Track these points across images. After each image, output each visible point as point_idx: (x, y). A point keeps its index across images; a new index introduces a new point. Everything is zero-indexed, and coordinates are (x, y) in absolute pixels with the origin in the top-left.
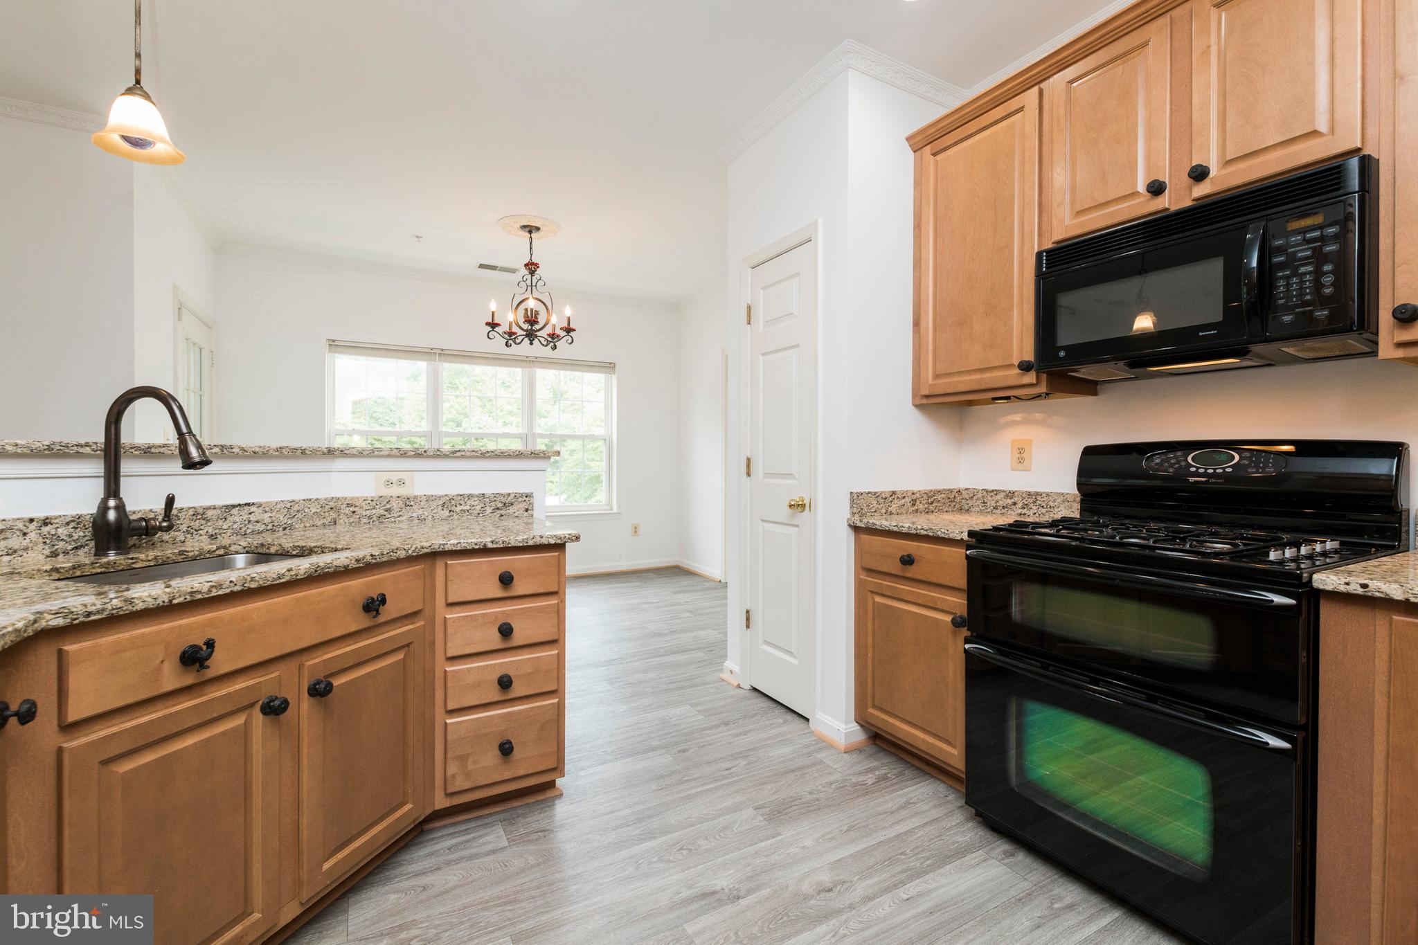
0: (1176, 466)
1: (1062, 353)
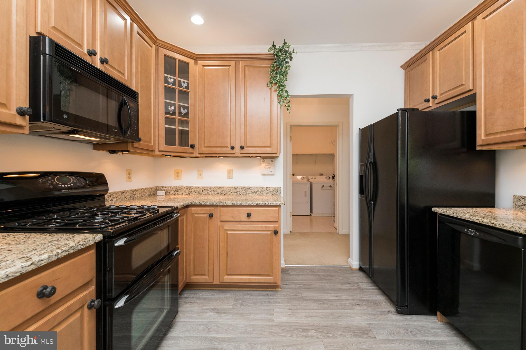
0: (52, 184)
1: (65, 116)
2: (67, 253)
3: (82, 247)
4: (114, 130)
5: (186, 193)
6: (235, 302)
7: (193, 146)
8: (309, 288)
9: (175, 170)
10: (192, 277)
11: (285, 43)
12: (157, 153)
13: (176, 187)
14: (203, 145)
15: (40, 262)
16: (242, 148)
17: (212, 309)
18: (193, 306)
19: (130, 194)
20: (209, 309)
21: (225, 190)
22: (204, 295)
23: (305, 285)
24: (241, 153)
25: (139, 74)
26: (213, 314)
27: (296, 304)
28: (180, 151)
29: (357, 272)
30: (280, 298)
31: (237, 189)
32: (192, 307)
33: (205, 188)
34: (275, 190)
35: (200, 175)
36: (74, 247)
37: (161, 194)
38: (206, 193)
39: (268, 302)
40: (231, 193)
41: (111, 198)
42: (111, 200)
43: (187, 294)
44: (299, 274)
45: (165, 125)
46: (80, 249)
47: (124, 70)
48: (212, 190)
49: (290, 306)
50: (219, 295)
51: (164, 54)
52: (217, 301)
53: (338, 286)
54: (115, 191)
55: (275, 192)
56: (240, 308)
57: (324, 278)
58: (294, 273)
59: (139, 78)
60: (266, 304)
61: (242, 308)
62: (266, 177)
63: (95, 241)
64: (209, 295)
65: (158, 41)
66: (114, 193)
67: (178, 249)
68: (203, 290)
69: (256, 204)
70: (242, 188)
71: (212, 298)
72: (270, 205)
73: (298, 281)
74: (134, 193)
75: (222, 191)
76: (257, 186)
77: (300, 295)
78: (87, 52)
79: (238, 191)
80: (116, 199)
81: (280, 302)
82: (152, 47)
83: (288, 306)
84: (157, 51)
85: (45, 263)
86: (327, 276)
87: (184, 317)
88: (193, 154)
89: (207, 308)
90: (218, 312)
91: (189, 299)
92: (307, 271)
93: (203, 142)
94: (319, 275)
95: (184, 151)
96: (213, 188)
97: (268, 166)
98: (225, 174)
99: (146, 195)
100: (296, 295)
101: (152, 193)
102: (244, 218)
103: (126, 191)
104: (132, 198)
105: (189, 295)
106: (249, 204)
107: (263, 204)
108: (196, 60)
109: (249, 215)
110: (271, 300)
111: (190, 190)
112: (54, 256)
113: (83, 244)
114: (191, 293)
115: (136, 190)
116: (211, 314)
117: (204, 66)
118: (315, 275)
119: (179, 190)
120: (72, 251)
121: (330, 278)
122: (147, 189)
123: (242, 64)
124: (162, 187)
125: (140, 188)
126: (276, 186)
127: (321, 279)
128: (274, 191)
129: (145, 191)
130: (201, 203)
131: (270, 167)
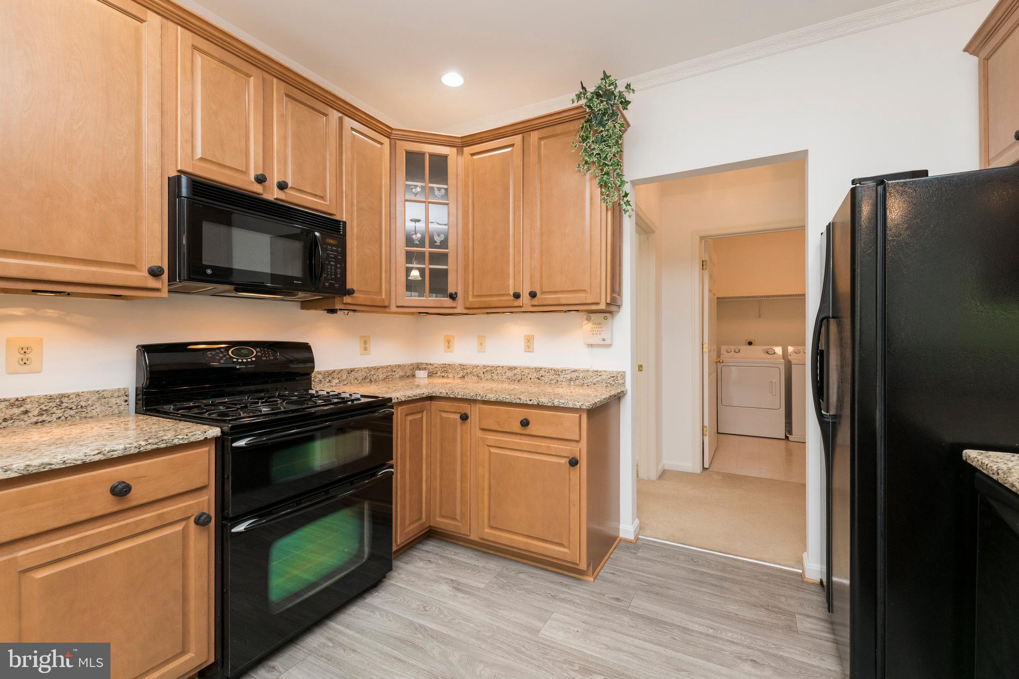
0: (224, 359)
1: (209, 271)
2: (155, 446)
3: (181, 442)
4: (295, 282)
5: (459, 376)
6: (495, 580)
7: (453, 296)
8: (657, 594)
9: (445, 336)
10: (438, 519)
11: (606, 77)
12: (393, 308)
13: (445, 364)
14: (471, 293)
15: (112, 453)
16: (533, 295)
17: (452, 580)
18: (429, 567)
19: (364, 373)
20: (446, 579)
21: (520, 372)
22: (456, 554)
23: (655, 585)
24: (533, 306)
25: (355, 190)
26: (448, 589)
27: (606, 617)
28: (432, 305)
29: (813, 590)
30: (581, 595)
31: (540, 372)
32: (426, 568)
33: (488, 369)
34: (613, 377)
35: (481, 344)
36: (167, 441)
37: (421, 374)
38: (489, 377)
39: (552, 596)
40: (530, 379)
41: (330, 378)
42: (330, 381)
43: (433, 545)
44: (655, 561)
45: (406, 263)
46: (178, 443)
47: (325, 191)
48: (498, 371)
49: (590, 616)
50: (478, 560)
51: (405, 150)
52: (468, 569)
53: (732, 608)
54: (336, 369)
55: (612, 382)
56: (496, 592)
57: (712, 582)
58: (647, 554)
59: (355, 197)
60: (546, 600)
61: (500, 592)
62: (596, 351)
63: (205, 436)
64: (463, 556)
65: (393, 132)
66: (334, 371)
67: (392, 467)
68: (460, 545)
69: (536, 403)
70: (549, 371)
71: (464, 562)
72: (561, 406)
73: (644, 572)
74: (373, 373)
75: (516, 375)
76: (576, 368)
77: (625, 601)
78: (255, 178)
79: (542, 376)
80: (337, 381)
81: (574, 603)
82: (383, 144)
83: (586, 614)
84: (393, 148)
85: (119, 455)
86: (722, 579)
87: (404, 581)
88: (455, 309)
89: (446, 576)
90: (457, 587)
91: (430, 555)
92: (682, 558)
93: (470, 289)
94: (702, 573)
95: (439, 306)
96: (500, 368)
97: (599, 328)
98: (522, 344)
99: (397, 376)
100: (618, 599)
101: (408, 374)
102: (516, 427)
103: (357, 369)
104: (368, 380)
105: (434, 548)
106: (525, 402)
107: (549, 404)
108: (462, 147)
109: (525, 423)
110: (561, 595)
111: (465, 371)
112: (133, 448)
113: (183, 438)
114: (439, 545)
115: (377, 368)
116: (445, 588)
117: (472, 155)
118: (694, 571)
119: (450, 371)
120: (163, 446)
121: (726, 584)
122: (399, 366)
123: (535, 135)
124: (426, 364)
125: (383, 365)
126: (615, 370)
127: (702, 582)
128: (609, 378)
129: (395, 369)
130: (449, 394)
131: (601, 330)
